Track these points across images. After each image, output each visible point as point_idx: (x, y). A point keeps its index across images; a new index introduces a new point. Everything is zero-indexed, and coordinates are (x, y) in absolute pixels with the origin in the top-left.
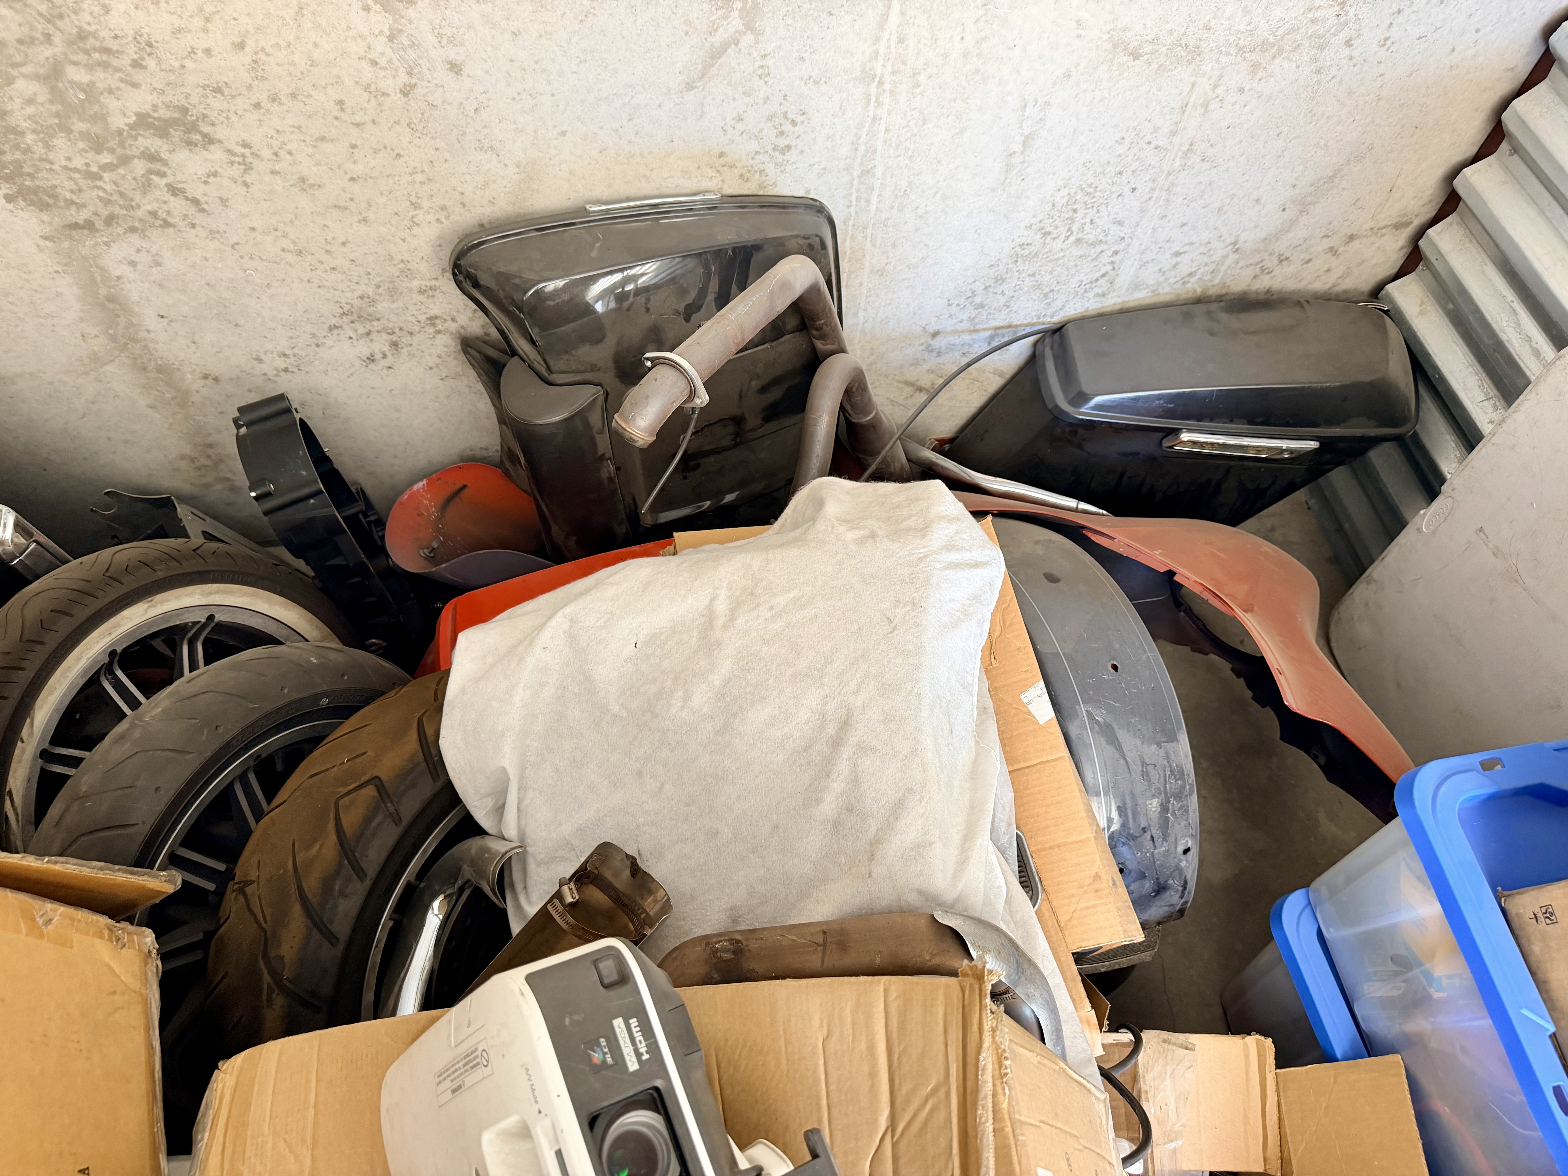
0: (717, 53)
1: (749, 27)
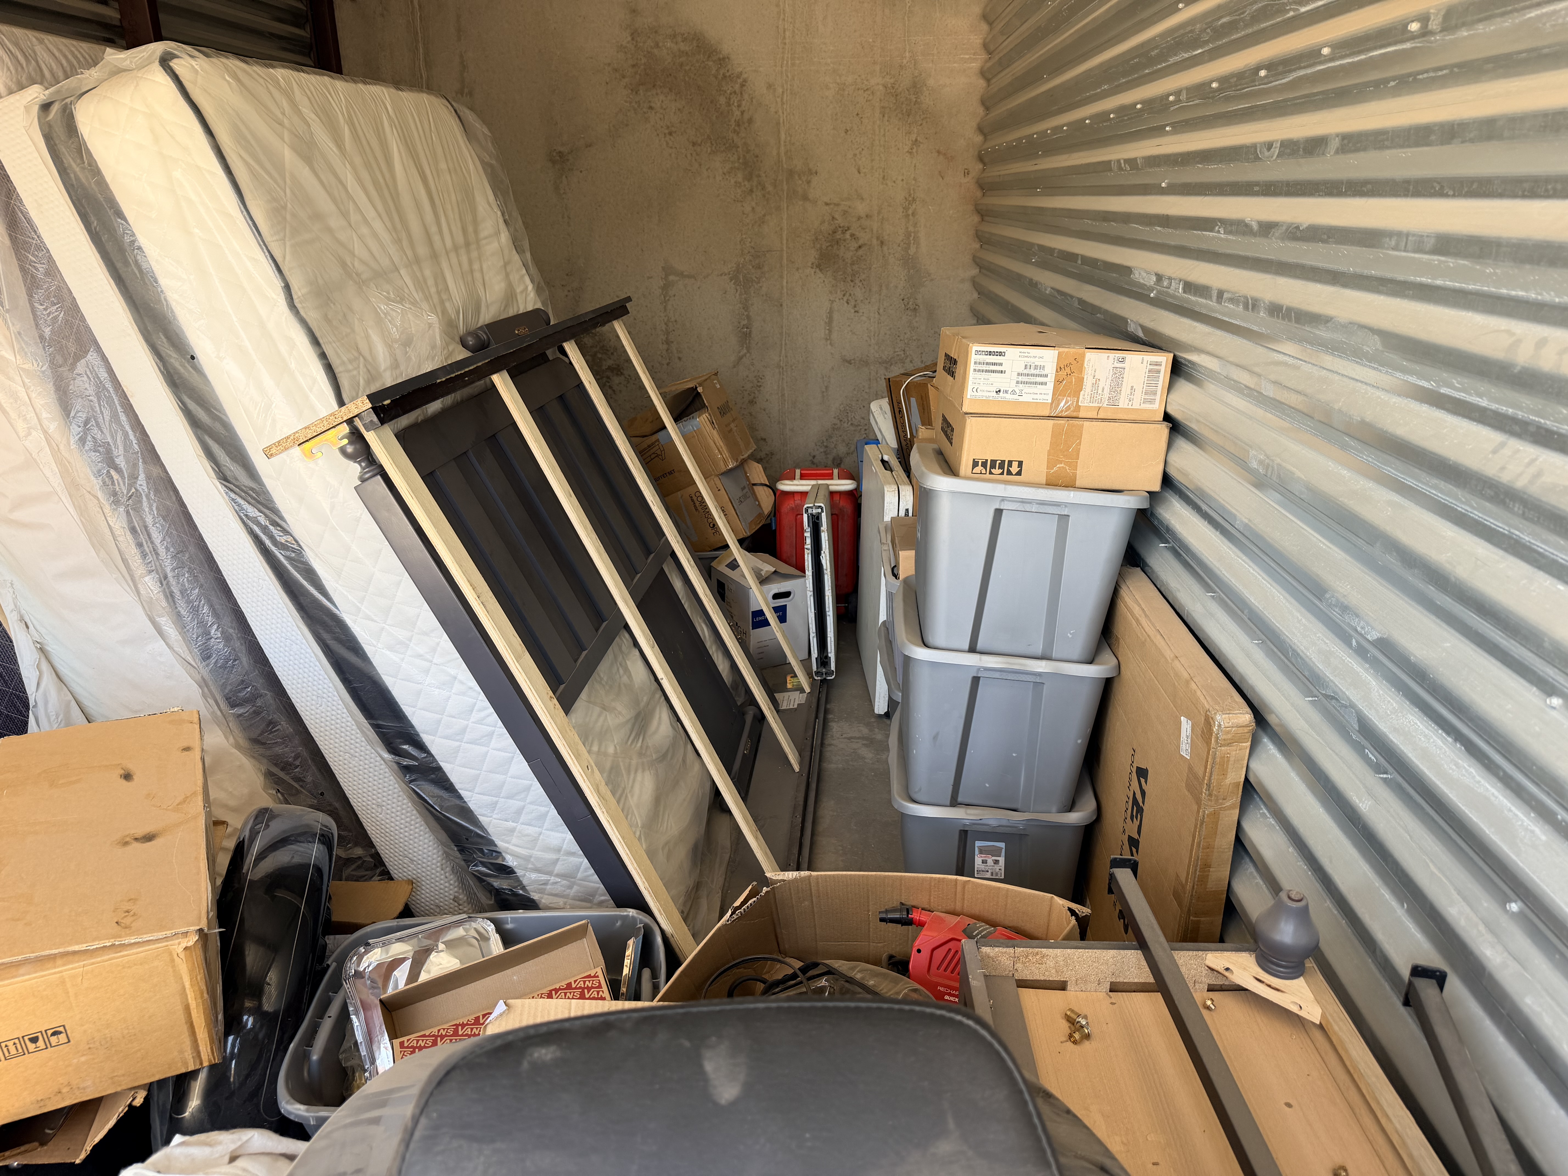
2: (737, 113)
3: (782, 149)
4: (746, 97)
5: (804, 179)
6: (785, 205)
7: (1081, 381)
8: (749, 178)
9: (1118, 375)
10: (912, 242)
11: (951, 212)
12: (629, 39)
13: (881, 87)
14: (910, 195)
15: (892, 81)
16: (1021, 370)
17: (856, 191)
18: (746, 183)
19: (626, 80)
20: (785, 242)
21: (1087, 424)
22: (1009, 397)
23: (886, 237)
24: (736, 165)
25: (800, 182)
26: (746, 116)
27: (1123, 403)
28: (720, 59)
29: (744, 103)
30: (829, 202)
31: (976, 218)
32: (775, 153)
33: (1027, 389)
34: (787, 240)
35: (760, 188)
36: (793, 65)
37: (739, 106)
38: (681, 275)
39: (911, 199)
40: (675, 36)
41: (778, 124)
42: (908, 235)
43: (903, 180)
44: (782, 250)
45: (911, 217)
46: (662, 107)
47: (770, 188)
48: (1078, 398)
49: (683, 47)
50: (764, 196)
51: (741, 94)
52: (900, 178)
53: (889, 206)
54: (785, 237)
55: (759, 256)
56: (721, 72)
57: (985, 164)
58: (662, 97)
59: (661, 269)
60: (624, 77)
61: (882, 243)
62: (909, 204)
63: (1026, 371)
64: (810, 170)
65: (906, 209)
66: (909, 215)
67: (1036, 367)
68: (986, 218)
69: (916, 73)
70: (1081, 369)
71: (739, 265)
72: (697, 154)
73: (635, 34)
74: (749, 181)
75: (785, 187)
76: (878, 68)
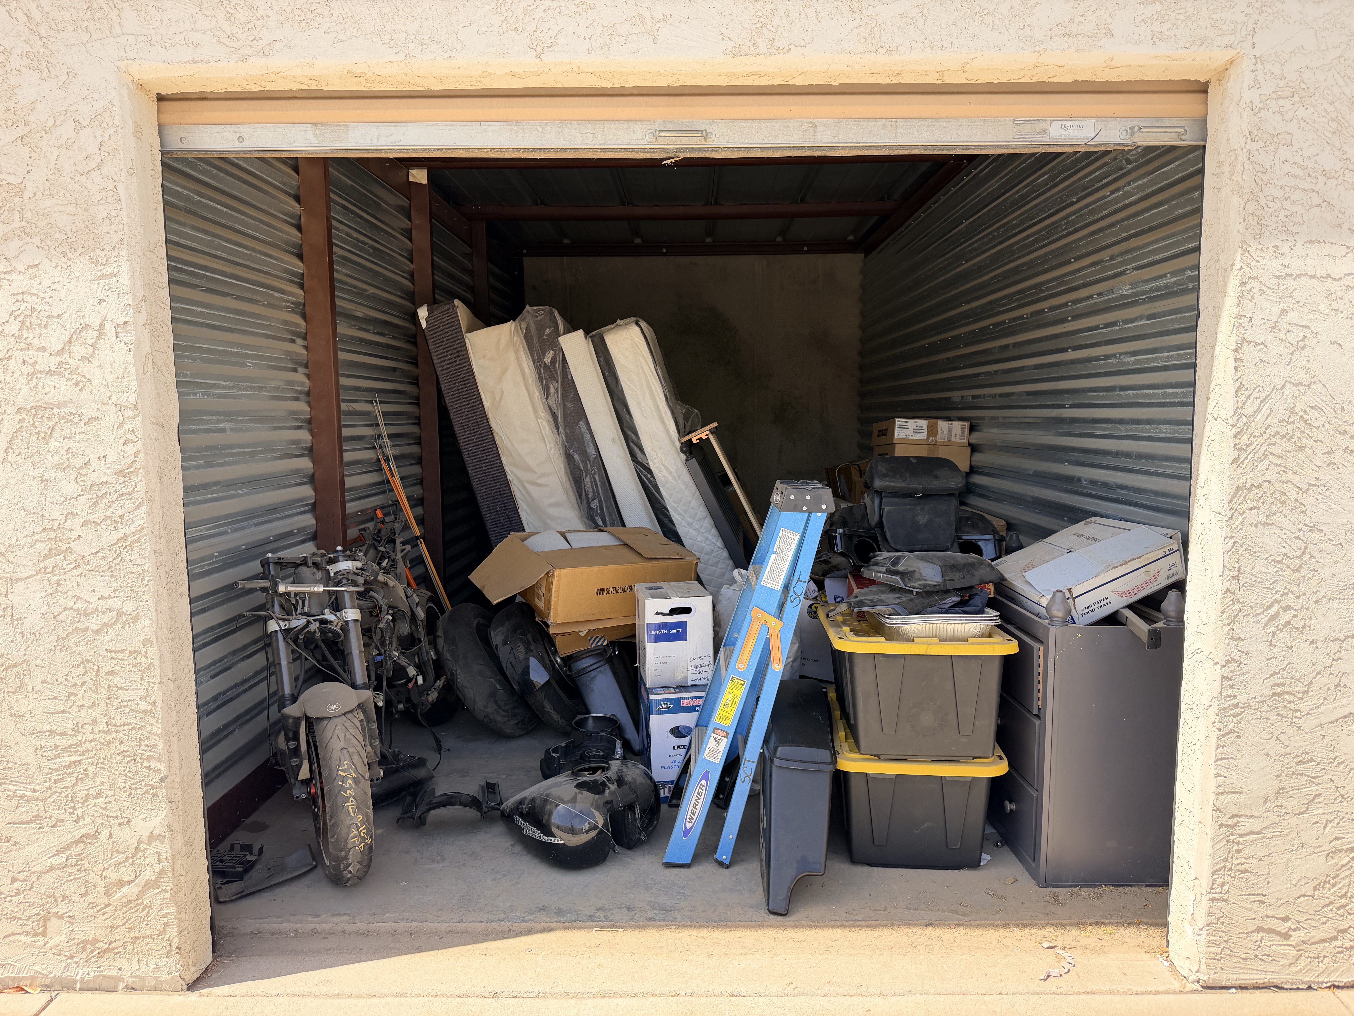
2: (732, 346)
3: (756, 364)
4: (737, 338)
5: (767, 378)
6: (757, 392)
7: (937, 432)
8: (737, 378)
9: (950, 430)
10: (824, 410)
11: (846, 395)
13: (807, 334)
14: (823, 387)
15: (813, 331)
16: (914, 428)
17: (794, 384)
20: (756, 410)
21: (940, 447)
22: (911, 437)
23: (810, 408)
24: (731, 372)
25: (765, 380)
26: (737, 348)
27: (953, 440)
28: (724, 320)
29: (736, 341)
30: (780, 390)
31: (859, 398)
32: (751, 366)
33: (917, 434)
35: (743, 383)
36: (762, 323)
37: (733, 343)
40: (701, 309)
41: (753, 352)
42: (822, 407)
43: (819, 379)
44: (754, 414)
47: (749, 383)
48: (936, 438)
49: (705, 314)
50: (745, 387)
51: (735, 337)
52: (817, 378)
53: (812, 392)
54: (756, 408)
56: (725, 326)
57: (863, 371)
58: (693, 339)
61: (808, 411)
62: (822, 391)
63: (916, 428)
64: (770, 374)
65: (821, 394)
66: (822, 397)
67: (920, 426)
68: (865, 397)
69: (826, 327)
70: (937, 427)
72: (711, 367)
74: (737, 380)
75: (757, 383)
76: (806, 324)
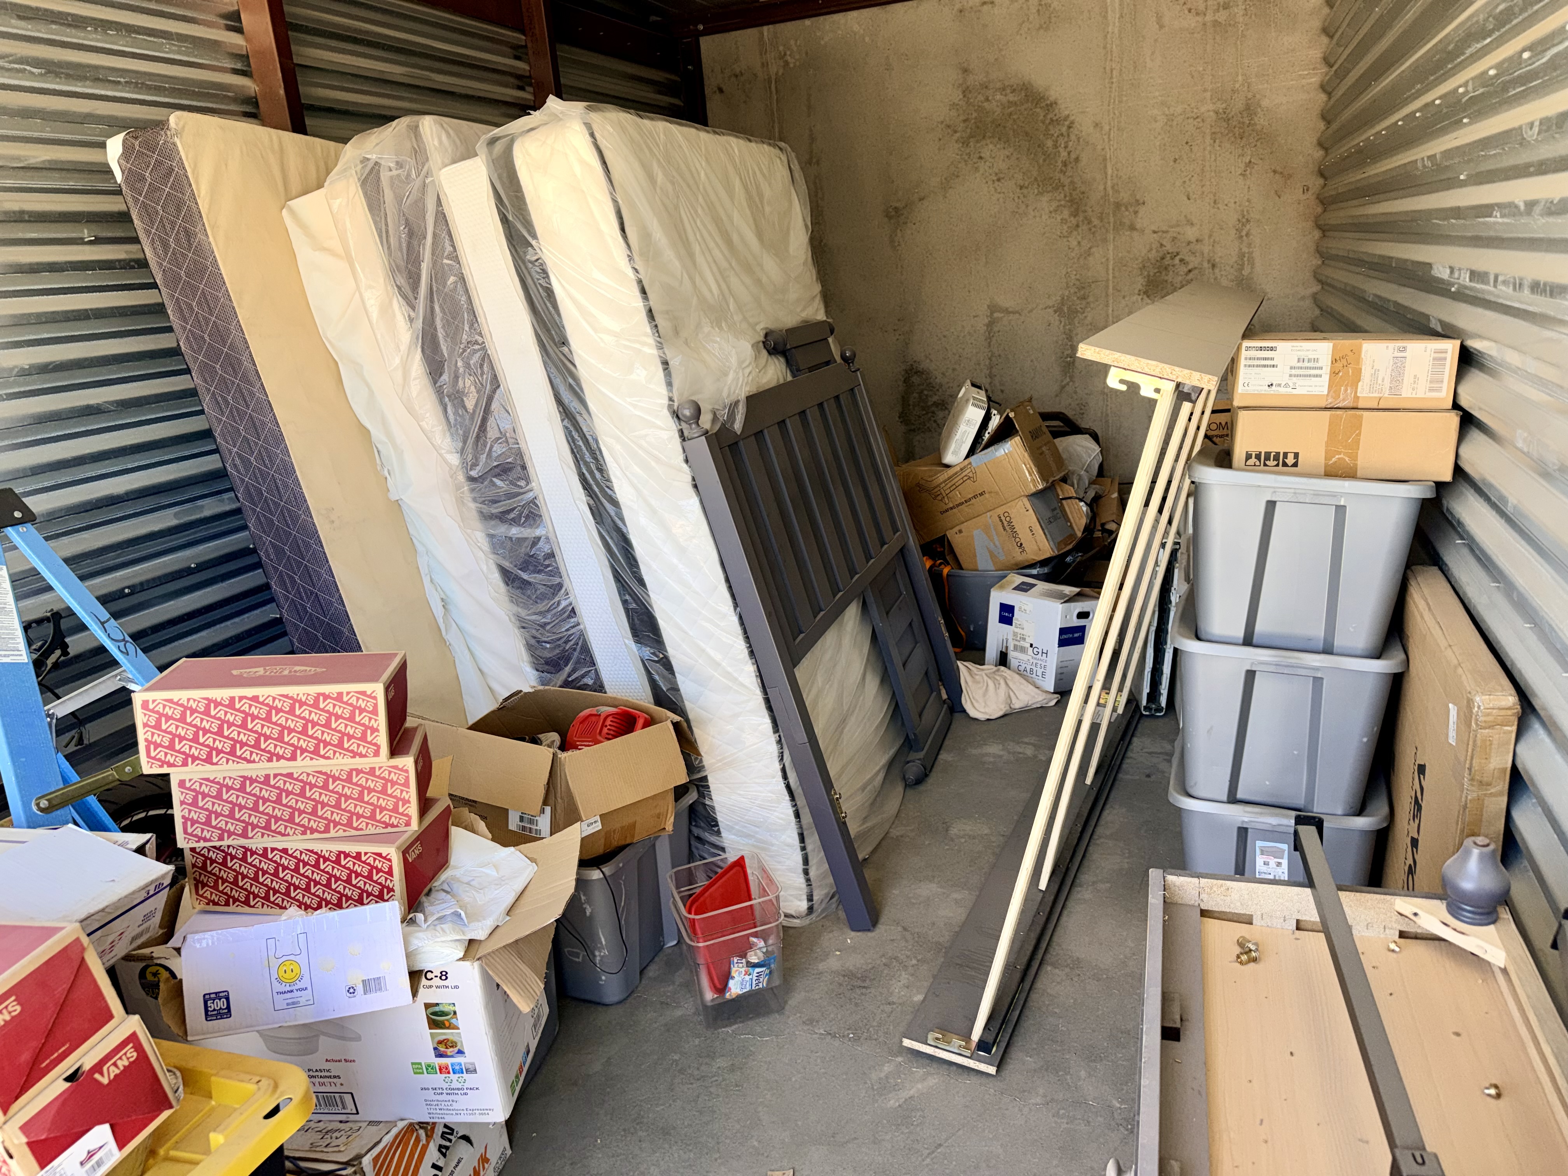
0: (1063, 387)
1: (1071, 380)
2: (1064, 154)
3: (1109, 183)
4: (1073, 137)
5: (1131, 210)
6: (1112, 237)
8: (1075, 214)
9: (1399, 365)
10: (1246, 263)
11: (1289, 230)
12: (961, 97)
13: (1212, 113)
14: (1243, 217)
15: (1224, 105)
16: (1295, 363)
17: (1186, 216)
18: (1072, 218)
19: (958, 135)
20: (1111, 272)
21: (1366, 414)
22: (1282, 390)
23: (1217, 260)
24: (1063, 203)
25: (1127, 213)
26: (1073, 156)
27: (1406, 392)
28: (1047, 105)
29: (1071, 144)
30: (1156, 230)
31: (1317, 234)
32: (1101, 187)
34: (1113, 270)
35: (1086, 222)
36: (1120, 102)
37: (1066, 147)
38: (1007, 311)
39: (1244, 221)
40: (1004, 89)
41: (1105, 160)
42: (1242, 255)
43: (1235, 203)
44: (1108, 280)
45: (1245, 238)
46: (990, 156)
47: (1096, 222)
48: (1357, 388)
49: (1012, 98)
50: (1090, 230)
51: (1068, 135)
52: (1233, 201)
53: (1221, 229)
54: (1111, 267)
55: (1083, 288)
56: (1049, 117)
57: (1326, 179)
58: (991, 146)
59: (986, 307)
60: (956, 132)
61: (1214, 266)
62: (1243, 225)
63: (1300, 364)
64: (1137, 201)
65: (1239, 230)
66: (1242, 237)
67: (1309, 360)
68: (1327, 234)
69: (1250, 95)
70: (1358, 360)
71: (1063, 298)
72: (1024, 197)
73: (966, 91)
74: (1075, 217)
75: (1112, 220)
76: (1208, 94)
